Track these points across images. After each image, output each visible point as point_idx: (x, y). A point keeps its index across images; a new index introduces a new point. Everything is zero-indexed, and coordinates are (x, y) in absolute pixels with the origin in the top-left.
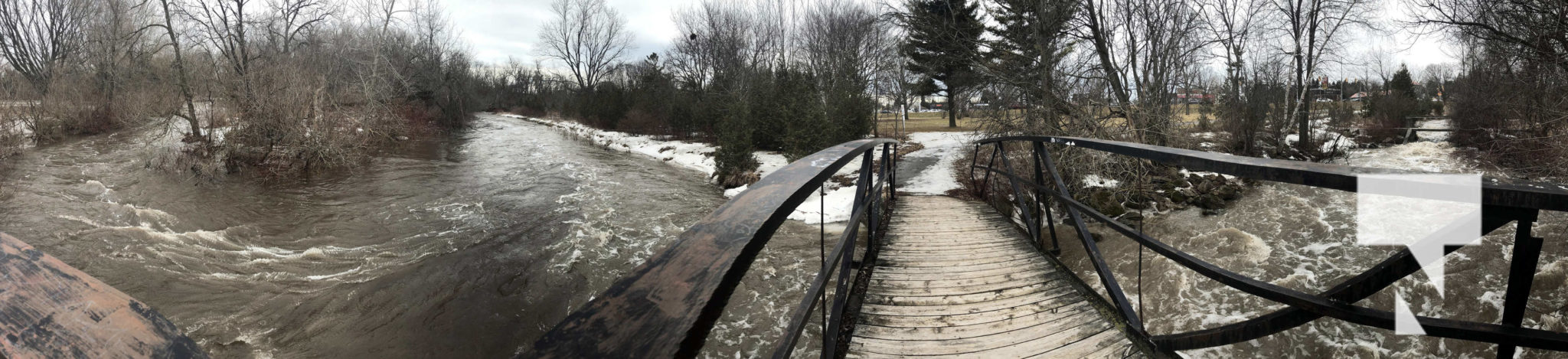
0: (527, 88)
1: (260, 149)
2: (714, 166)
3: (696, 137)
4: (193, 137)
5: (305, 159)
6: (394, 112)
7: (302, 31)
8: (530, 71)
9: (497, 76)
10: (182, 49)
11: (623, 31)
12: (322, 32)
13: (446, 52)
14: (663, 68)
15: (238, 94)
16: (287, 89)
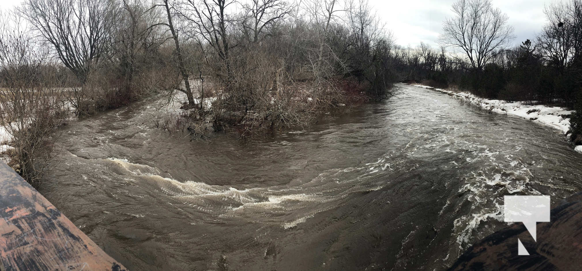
0: (434, 67)
1: (238, 113)
2: (569, 126)
3: (556, 102)
4: (189, 105)
5: (271, 120)
6: (334, 86)
7: (267, 26)
8: (437, 55)
9: (411, 56)
10: (180, 42)
11: (505, 25)
12: (282, 26)
13: (373, 40)
14: (534, 50)
15: (222, 73)
16: (257, 69)
